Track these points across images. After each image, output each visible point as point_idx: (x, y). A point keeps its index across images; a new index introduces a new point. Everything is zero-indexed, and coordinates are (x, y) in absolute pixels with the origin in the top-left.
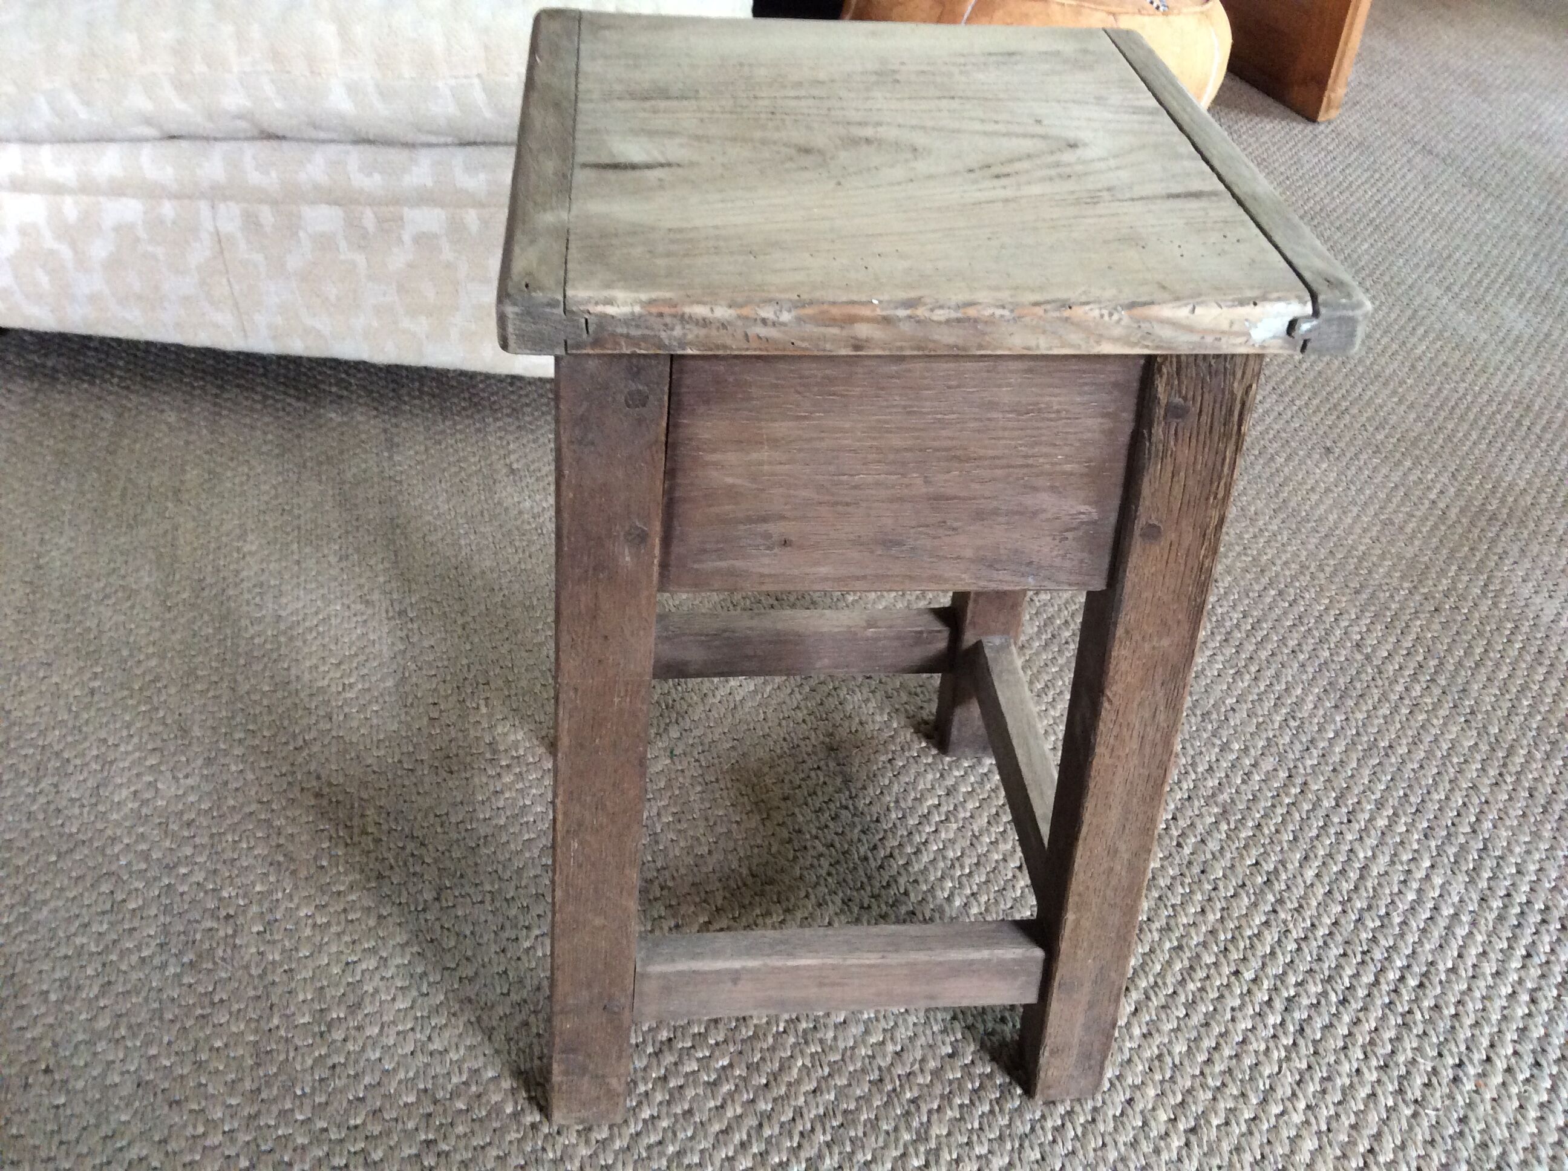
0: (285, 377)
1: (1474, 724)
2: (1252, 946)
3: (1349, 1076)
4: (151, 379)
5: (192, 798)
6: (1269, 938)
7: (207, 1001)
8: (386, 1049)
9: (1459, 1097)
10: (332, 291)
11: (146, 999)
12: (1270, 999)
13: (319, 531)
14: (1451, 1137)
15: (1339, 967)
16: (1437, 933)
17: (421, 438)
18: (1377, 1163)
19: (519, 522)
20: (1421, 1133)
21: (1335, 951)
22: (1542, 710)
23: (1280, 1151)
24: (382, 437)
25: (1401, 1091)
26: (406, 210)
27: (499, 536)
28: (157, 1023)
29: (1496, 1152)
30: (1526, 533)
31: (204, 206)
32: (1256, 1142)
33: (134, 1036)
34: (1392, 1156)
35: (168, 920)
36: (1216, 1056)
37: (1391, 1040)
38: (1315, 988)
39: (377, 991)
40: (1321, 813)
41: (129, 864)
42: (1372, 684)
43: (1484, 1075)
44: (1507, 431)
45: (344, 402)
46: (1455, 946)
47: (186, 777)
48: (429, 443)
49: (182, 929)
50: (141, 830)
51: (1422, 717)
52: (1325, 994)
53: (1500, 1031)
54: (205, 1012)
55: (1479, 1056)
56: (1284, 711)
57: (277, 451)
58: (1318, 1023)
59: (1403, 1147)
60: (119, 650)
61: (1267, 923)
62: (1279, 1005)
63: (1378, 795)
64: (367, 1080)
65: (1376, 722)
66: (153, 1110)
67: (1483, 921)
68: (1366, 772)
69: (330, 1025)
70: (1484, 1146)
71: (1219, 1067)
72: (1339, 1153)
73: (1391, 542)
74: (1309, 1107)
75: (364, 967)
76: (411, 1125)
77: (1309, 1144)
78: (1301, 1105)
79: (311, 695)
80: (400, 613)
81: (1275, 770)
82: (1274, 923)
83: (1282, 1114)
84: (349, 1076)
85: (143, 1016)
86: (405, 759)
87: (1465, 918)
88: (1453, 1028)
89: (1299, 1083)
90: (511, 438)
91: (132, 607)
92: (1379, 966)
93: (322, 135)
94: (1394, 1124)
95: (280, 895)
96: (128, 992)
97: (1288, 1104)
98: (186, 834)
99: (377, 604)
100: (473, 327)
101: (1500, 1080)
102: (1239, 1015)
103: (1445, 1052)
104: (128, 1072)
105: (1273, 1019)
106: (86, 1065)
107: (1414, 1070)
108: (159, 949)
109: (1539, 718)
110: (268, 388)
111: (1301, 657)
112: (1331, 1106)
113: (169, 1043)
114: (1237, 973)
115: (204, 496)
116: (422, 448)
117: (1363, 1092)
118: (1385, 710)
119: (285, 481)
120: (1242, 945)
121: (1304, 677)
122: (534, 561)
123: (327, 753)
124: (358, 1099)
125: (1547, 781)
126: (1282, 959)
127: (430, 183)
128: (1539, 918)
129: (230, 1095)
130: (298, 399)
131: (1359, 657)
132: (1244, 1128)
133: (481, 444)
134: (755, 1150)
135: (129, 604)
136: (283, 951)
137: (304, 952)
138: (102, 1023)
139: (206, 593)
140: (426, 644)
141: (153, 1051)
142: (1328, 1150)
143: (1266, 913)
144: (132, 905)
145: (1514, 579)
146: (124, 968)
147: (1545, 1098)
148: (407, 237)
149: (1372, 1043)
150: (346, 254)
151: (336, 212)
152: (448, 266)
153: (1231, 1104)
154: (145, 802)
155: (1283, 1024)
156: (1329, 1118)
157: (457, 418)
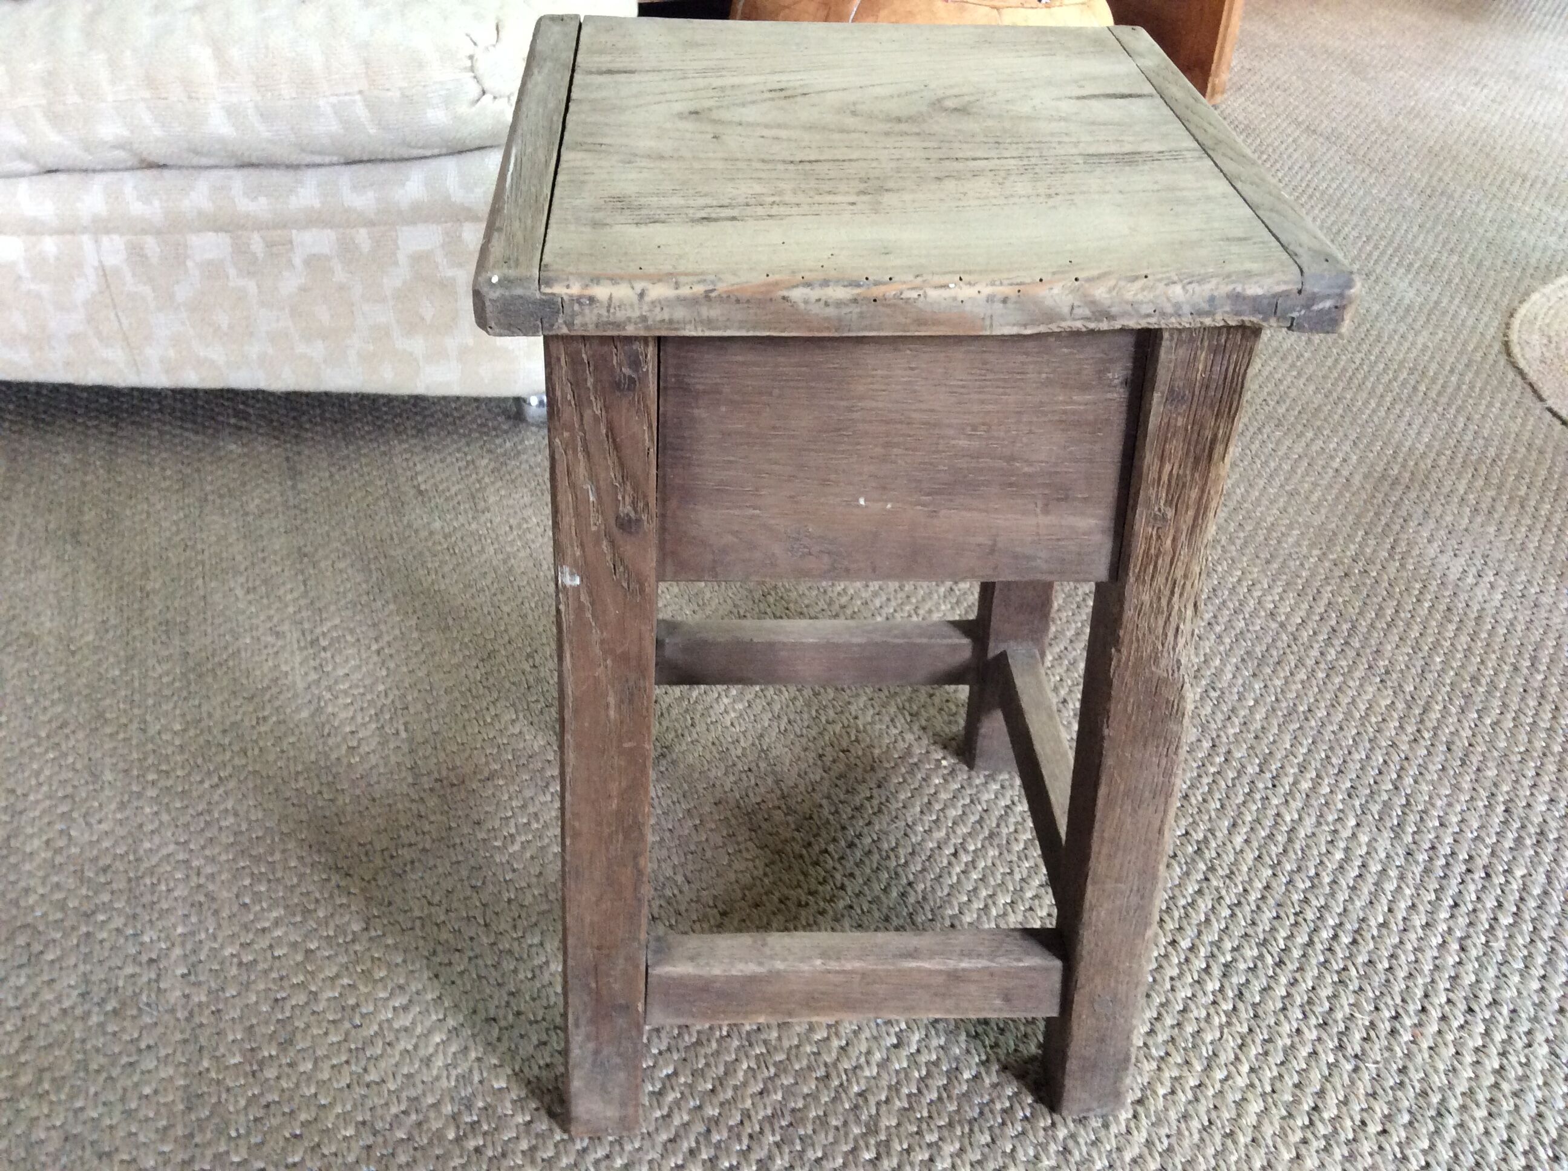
0: (181, 411)
1: (1389, 684)
2: (1187, 915)
3: (1290, 1036)
4: (43, 420)
5: (106, 844)
6: (1203, 906)
7: (132, 1048)
8: (321, 1084)
9: (1397, 1049)
10: (223, 320)
11: (69, 1052)
12: (1208, 966)
13: (224, 565)
14: (1391, 1088)
15: (1273, 929)
16: (1367, 888)
17: (325, 464)
18: (1322, 1120)
19: (430, 544)
20: (1363, 1086)
21: (1268, 914)
22: (1454, 665)
23: (1226, 1115)
24: (285, 466)
25: (1341, 1047)
26: (294, 232)
27: (411, 557)
28: (82, 1074)
29: (1435, 1099)
30: (1428, 495)
31: (86, 240)
32: (1202, 1108)
33: (58, 1090)
34: (1336, 1112)
35: (88, 967)
36: (1158, 1026)
37: (1328, 998)
38: (1251, 952)
39: (308, 1026)
40: (1246, 780)
41: (45, 915)
42: (1288, 651)
43: (1420, 1025)
44: (1404, 397)
45: (242, 432)
46: (1384, 901)
47: (100, 822)
48: (333, 470)
49: (103, 977)
50: (55, 879)
51: (1338, 680)
52: (1261, 957)
53: (1433, 981)
54: (132, 1060)
55: (1414, 1007)
56: (1204, 682)
57: (176, 487)
58: (1256, 986)
59: (1345, 1102)
60: (23, 698)
61: (1200, 892)
62: (1216, 971)
63: (1301, 758)
64: (303, 1116)
65: (1294, 687)
66: (83, 1164)
67: (1410, 875)
68: (1287, 738)
69: (261, 1063)
70: (1424, 1094)
71: (1161, 1037)
72: (1284, 1113)
73: (1298, 513)
74: (1252, 1070)
75: (294, 1003)
76: (351, 1159)
77: (1255, 1106)
78: (1245, 1068)
79: (225, 731)
80: (312, 643)
81: (1199, 740)
82: (1206, 891)
83: (1226, 1079)
84: (284, 1114)
85: (68, 1068)
86: (325, 789)
87: (1393, 873)
88: (1388, 981)
89: (1241, 1047)
90: (416, 459)
91: (35, 654)
92: (1312, 925)
93: (204, 161)
94: (1336, 1080)
95: (203, 936)
96: (50, 1045)
97: (1232, 1068)
98: (102, 880)
99: (289, 635)
100: (372, 348)
101: (1436, 1028)
102: (1178, 984)
103: (1382, 1006)
104: (54, 1127)
105: (1212, 985)
106: (9, 1124)
107: (1352, 1026)
108: (80, 999)
109: (1452, 673)
110: (164, 423)
111: (1218, 629)
112: (1274, 1067)
113: (96, 1094)
114: (1173, 943)
115: (103, 536)
116: (327, 474)
117: (1304, 1051)
118: (1302, 675)
119: (186, 516)
120: (1176, 914)
121: (1222, 648)
122: (447, 581)
123: (244, 789)
124: (296, 1136)
125: (1464, 734)
126: (1216, 926)
127: (317, 204)
128: (1464, 868)
129: (162, 1141)
130: (197, 433)
131: (1274, 625)
132: (1190, 1096)
133: (387, 467)
134: (705, 1156)
135: (30, 651)
136: (209, 992)
137: (231, 991)
138: (24, 1079)
139: (111, 634)
140: (341, 672)
141: (79, 1104)
142: (1274, 1111)
143: (1198, 882)
144: (49, 956)
145: (1419, 540)
146: (44, 1020)
147: (1480, 1043)
148: (297, 261)
149: (1310, 1002)
150: (235, 280)
151: (224, 239)
152: (341, 288)
153: (1175, 1073)
154: (58, 851)
155: (1222, 989)
156: (1273, 1080)
157: (361, 443)
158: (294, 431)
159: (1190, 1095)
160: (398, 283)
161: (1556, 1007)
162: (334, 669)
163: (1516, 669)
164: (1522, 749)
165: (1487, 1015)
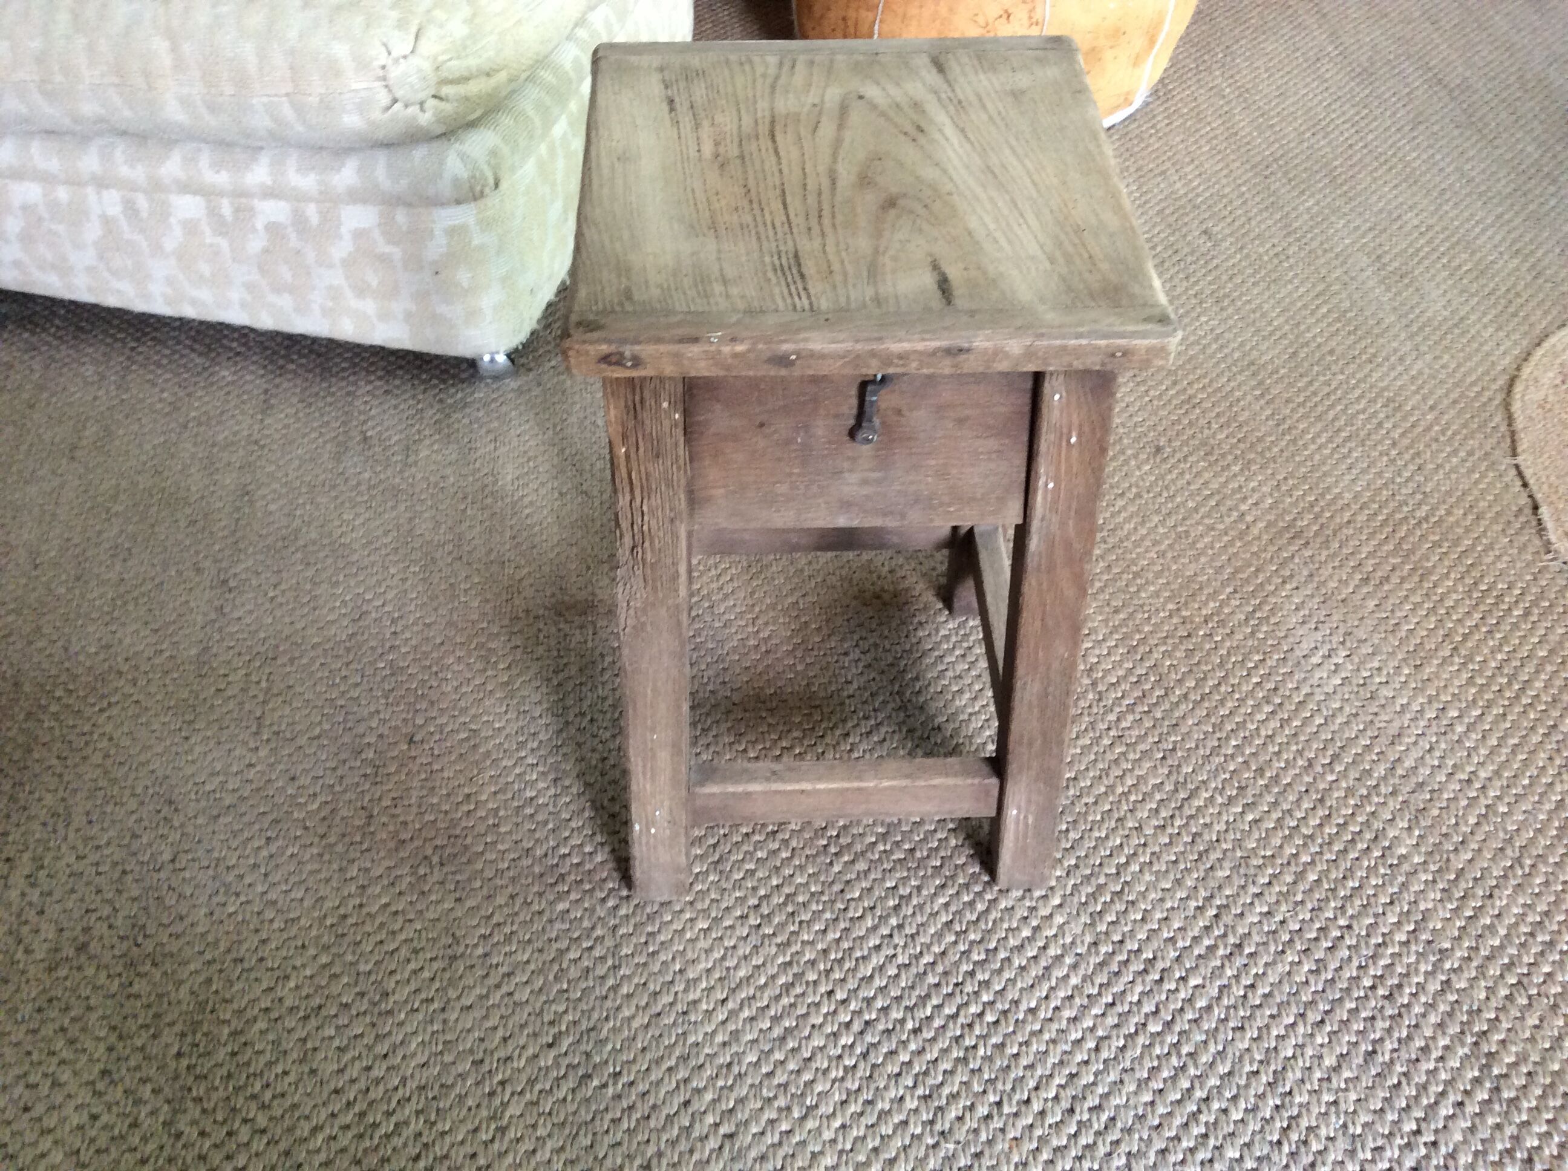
1: (1169, 762)
2: (856, 968)
3: (892, 1101)
6: (875, 961)
9: (984, 1134)
10: (205, 269)
12: (851, 1021)
15: (928, 996)
16: (1035, 971)
17: (295, 400)
21: (930, 980)
22: (1248, 751)
24: (262, 397)
25: (933, 1121)
30: (1325, 554)
31: (90, 190)
32: (781, 1153)
36: (780, 1069)
37: (945, 1072)
38: (896, 1014)
43: (1016, 1115)
44: (1362, 434)
46: (1046, 987)
51: (1120, 750)
52: (902, 1021)
53: (1051, 1075)
55: (1020, 1097)
57: (167, 410)
58: (885, 1048)
61: (878, 948)
67: (1084, 965)
71: (777, 1080)
73: (1176, 559)
74: (843, 1126)
78: (836, 1124)
79: (127, 660)
80: (223, 583)
82: (885, 947)
83: (816, 1130)
88: (1008, 1067)
89: (843, 1103)
92: (965, 999)
94: (913, 1151)
97: (825, 1122)
99: (206, 572)
100: (331, 304)
101: (1030, 1121)
102: (816, 1033)
103: (991, 1090)
105: (846, 1040)
107: (953, 1104)
109: (1240, 760)
112: (863, 1128)
114: (830, 993)
117: (897, 1119)
120: (847, 966)
126: (878, 982)
140: (236, 615)
143: (882, 937)
145: (1287, 606)
147: (1064, 1143)
148: (260, 225)
149: (926, 1073)
150: (211, 238)
151: (199, 200)
152: (297, 252)
155: (852, 1046)
156: (856, 1139)
157: (334, 380)
158: (281, 362)
159: (776, 1139)
160: (344, 255)
161: (1156, 1122)
162: (232, 611)
163: (1310, 764)
164: (1269, 853)
165: (1085, 1117)
